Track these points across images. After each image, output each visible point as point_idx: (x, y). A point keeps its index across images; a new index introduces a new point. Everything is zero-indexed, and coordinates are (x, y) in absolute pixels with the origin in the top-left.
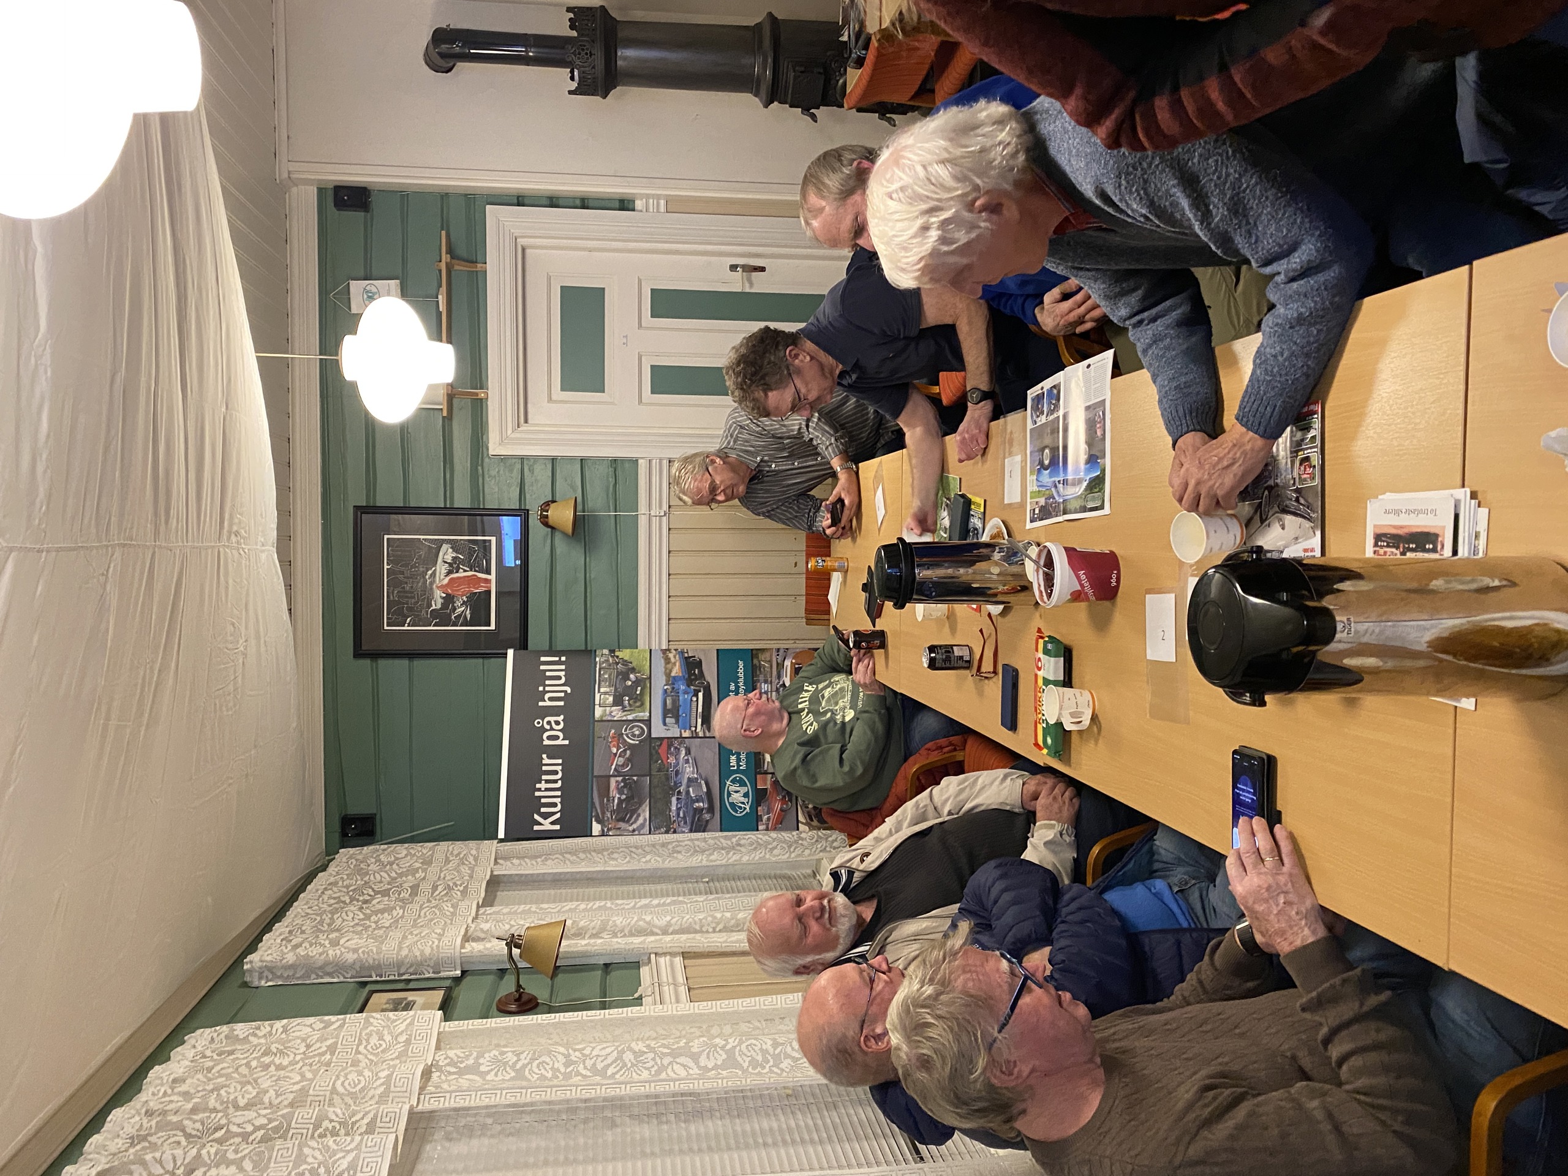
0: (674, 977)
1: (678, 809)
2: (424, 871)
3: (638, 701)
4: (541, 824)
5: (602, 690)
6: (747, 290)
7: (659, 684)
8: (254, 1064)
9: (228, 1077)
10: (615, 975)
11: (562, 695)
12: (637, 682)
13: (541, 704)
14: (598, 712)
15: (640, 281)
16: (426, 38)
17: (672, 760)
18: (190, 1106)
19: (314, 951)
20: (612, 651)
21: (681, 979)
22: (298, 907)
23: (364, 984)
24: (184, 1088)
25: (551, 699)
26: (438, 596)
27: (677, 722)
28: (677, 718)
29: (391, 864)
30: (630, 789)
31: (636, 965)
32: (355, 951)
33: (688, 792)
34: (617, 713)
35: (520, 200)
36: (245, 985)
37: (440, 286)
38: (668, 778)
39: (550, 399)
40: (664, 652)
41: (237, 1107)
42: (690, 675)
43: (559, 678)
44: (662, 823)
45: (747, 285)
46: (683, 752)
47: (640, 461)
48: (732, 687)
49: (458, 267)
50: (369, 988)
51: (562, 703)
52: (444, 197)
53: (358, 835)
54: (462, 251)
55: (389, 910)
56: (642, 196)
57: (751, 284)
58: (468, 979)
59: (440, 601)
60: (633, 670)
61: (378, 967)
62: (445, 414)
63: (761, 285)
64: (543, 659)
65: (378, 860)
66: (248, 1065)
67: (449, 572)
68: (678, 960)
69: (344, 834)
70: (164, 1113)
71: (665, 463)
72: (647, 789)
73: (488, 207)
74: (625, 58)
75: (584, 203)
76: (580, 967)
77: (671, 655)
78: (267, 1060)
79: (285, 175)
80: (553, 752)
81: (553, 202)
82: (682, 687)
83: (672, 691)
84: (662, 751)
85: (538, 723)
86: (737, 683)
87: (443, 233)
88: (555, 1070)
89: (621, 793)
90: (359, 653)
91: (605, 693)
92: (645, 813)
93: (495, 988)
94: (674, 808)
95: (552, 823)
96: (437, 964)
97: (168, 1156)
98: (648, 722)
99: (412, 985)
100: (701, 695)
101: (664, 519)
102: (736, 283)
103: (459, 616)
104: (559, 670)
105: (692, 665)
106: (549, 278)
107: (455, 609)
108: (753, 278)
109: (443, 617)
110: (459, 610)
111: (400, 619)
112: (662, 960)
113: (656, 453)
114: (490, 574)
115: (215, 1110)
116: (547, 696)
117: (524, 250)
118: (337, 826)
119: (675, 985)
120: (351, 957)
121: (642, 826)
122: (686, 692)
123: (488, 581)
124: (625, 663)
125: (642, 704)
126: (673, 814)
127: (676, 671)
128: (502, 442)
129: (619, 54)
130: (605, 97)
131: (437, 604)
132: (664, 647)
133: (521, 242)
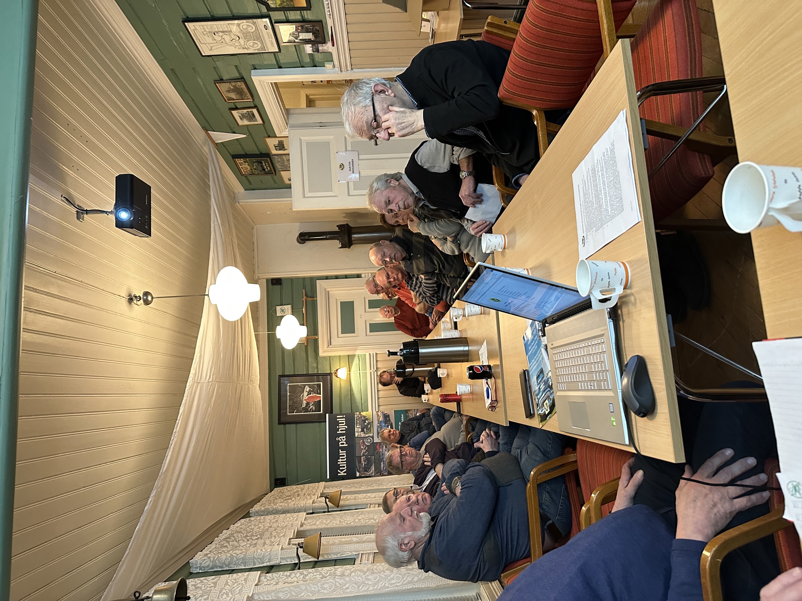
2: (302, 491)
4: (340, 473)
5: (357, 427)
7: (376, 424)
11: (344, 429)
12: (368, 424)
13: (338, 432)
14: (356, 434)
15: (365, 298)
16: (297, 235)
17: (381, 450)
18: (242, 529)
20: (360, 413)
22: (263, 499)
24: (240, 527)
25: (341, 431)
30: (368, 460)
35: (327, 278)
37: (303, 305)
38: (380, 456)
39: (338, 337)
40: (377, 412)
42: (386, 420)
43: (343, 423)
44: (379, 473)
46: (384, 447)
47: (367, 354)
49: (309, 299)
51: (344, 432)
52: (304, 279)
53: (280, 485)
54: (310, 294)
55: (291, 499)
56: (363, 273)
60: (367, 419)
62: (305, 344)
64: (338, 417)
65: (287, 489)
69: (276, 485)
70: (236, 530)
71: (375, 354)
72: (373, 460)
73: (317, 281)
74: (354, 237)
77: (379, 413)
79: (257, 278)
80: (343, 449)
81: (336, 277)
84: (378, 447)
85: (337, 439)
87: (304, 291)
89: (365, 462)
90: (280, 423)
91: (358, 428)
92: (373, 469)
94: (382, 466)
95: (344, 473)
98: (373, 437)
104: (343, 421)
105: (386, 417)
106: (336, 300)
111: (293, 411)
113: (371, 351)
117: (328, 292)
118: (273, 482)
121: (373, 474)
124: (364, 417)
125: (370, 431)
126: (382, 468)
127: (381, 419)
128: (323, 352)
129: (352, 236)
130: (349, 248)
133: (327, 290)
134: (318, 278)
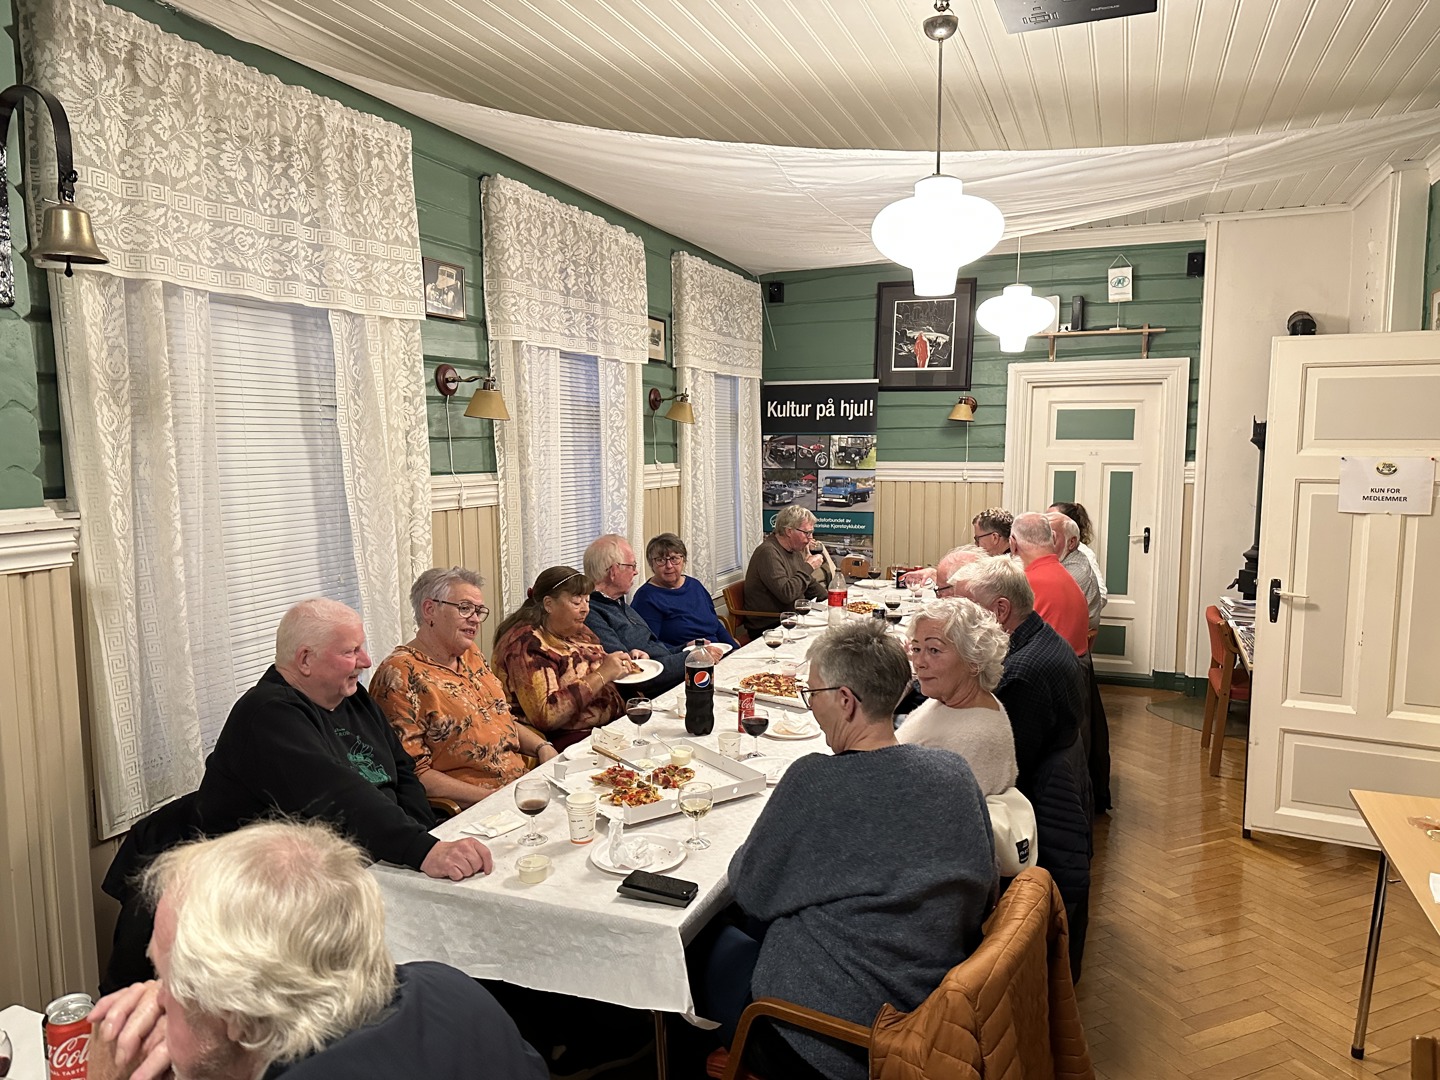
0: (665, 481)
1: (775, 485)
2: (742, 338)
3: (842, 462)
4: (770, 405)
5: (849, 439)
6: (1131, 540)
7: (852, 475)
8: (624, 276)
9: (618, 265)
10: (671, 450)
11: (848, 414)
12: (853, 461)
13: (842, 402)
14: (836, 437)
15: (1138, 464)
17: (804, 482)
18: (604, 252)
19: (688, 287)
20: (875, 445)
21: (664, 485)
22: (718, 271)
23: (670, 316)
24: (613, 246)
25: (845, 408)
26: (916, 334)
27: (827, 486)
28: (830, 485)
29: (748, 318)
30: (789, 457)
31: (675, 461)
32: (688, 310)
33: (785, 491)
34: (834, 449)
35: (1193, 381)
36: (673, 253)
37: (1128, 328)
38: (793, 479)
39: (1051, 402)
40: (873, 478)
41: (603, 274)
42: (857, 494)
43: (859, 412)
44: (769, 475)
45: (1135, 539)
46: (809, 489)
47: (1002, 463)
48: (848, 521)
49: (1144, 343)
50: (668, 320)
51: (842, 414)
52: (1196, 329)
53: (771, 293)
54: (1157, 341)
55: (714, 323)
56: (1195, 466)
57: (1135, 543)
58: (671, 371)
59: (912, 336)
60: (862, 458)
61: (679, 323)
63: (1135, 550)
64: (872, 401)
65: (750, 309)
66: (624, 273)
67: (930, 341)
68: (677, 483)
69: (772, 284)
70: (601, 241)
71: (1000, 480)
72: (788, 467)
73: (1189, 359)
75: (1191, 426)
76: (676, 431)
77: (870, 483)
78: (626, 281)
79: (1207, 220)
80: (813, 411)
81: (1192, 404)
82: (849, 490)
83: (846, 483)
84: (810, 477)
85: (831, 400)
86: (850, 524)
87: (1164, 330)
88: (614, 422)
89: (786, 452)
90: (881, 286)
91: (847, 441)
92: (775, 466)
93: (663, 386)
94: (776, 483)
95: (771, 412)
96: (679, 354)
97: (581, 251)
98: (828, 468)
99: (668, 342)
100: (844, 501)
101: (961, 479)
102: (1136, 532)
103: (901, 346)
104: (863, 412)
105: (863, 496)
106: (1141, 401)
107: (906, 345)
108: (1138, 544)
109: (902, 337)
110: (905, 348)
111: (902, 311)
112: (677, 474)
113: (1007, 474)
114: (928, 366)
115: (601, 264)
116: (847, 405)
117: (1161, 383)
118: (777, 279)
119: (661, 482)
120: (684, 308)
121: (767, 464)
122: (846, 491)
123: (923, 366)
124: (867, 453)
125: (839, 464)
126: (773, 482)
127: (860, 486)
128: (1017, 372)
130: (1253, 441)
131: (910, 334)
132: (877, 478)
133: (1165, 382)
134: (1196, 360)
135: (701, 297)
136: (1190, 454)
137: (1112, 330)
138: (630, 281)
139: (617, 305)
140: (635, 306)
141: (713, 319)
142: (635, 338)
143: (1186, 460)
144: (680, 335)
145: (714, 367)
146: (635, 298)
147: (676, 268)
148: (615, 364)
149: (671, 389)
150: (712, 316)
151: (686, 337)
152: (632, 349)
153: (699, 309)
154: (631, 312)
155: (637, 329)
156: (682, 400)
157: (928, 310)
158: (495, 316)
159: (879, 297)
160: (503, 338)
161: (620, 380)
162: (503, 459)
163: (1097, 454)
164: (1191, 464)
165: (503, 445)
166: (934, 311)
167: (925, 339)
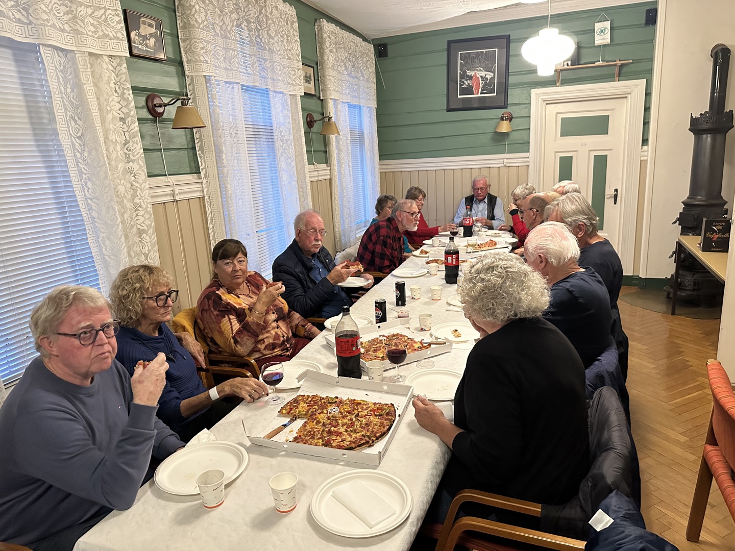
0: (320, 176)
2: (363, 80)
6: (606, 197)
8: (284, 33)
10: (324, 155)
15: (611, 150)
19: (327, 44)
21: (320, 178)
22: (346, 34)
23: (317, 64)
29: (366, 66)
31: (326, 163)
32: (328, 59)
35: (648, 94)
36: (316, 20)
37: (606, 62)
39: (557, 113)
45: (608, 196)
47: (528, 153)
49: (617, 70)
50: (315, 66)
52: (651, 60)
53: (379, 51)
54: (625, 70)
55: (346, 69)
56: (648, 149)
57: (608, 198)
58: (320, 102)
61: (323, 68)
63: (609, 203)
65: (368, 61)
66: (283, 31)
68: (329, 177)
69: (380, 45)
71: (528, 164)
73: (645, 80)
74: (707, 138)
76: (326, 143)
78: (285, 37)
81: (647, 109)
87: (631, 61)
88: (284, 136)
90: (449, 43)
93: (315, 112)
96: (324, 90)
99: (316, 82)
101: (503, 165)
102: (609, 192)
103: (463, 82)
106: (613, 109)
107: (466, 80)
108: (611, 199)
109: (464, 76)
110: (466, 82)
111: (463, 58)
112: (329, 171)
113: (531, 160)
117: (626, 97)
118: (383, 42)
119: (318, 176)
120: (326, 58)
128: (536, 94)
129: (709, 135)
130: (690, 130)
134: (649, 80)
135: (336, 51)
136: (645, 141)
137: (597, 64)
138: (288, 36)
139: (279, 53)
140: (292, 54)
141: (346, 66)
142: (294, 77)
143: (642, 145)
144: (324, 76)
145: (347, 99)
146: (292, 48)
147: (318, 31)
148: (281, 95)
149: (321, 114)
150: (345, 65)
151: (328, 78)
152: (293, 84)
153: (335, 59)
154: (289, 58)
155: (294, 71)
156: (329, 120)
157: (480, 57)
158: (189, 57)
159: (449, 50)
160: (196, 74)
161: (286, 107)
162: (203, 164)
163: (585, 145)
164: (645, 148)
165: (203, 152)
166: (483, 58)
167: (478, 76)
